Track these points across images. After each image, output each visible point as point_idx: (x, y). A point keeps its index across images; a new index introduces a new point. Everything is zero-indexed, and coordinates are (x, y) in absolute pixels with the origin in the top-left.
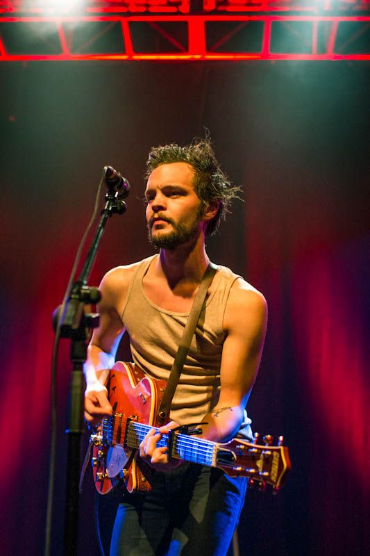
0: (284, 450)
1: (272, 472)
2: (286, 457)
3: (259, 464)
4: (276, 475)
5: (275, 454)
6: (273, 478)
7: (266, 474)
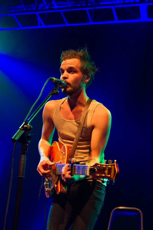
0: (116, 165)
1: (112, 174)
2: (117, 168)
3: (106, 172)
4: (113, 175)
5: (113, 167)
6: (112, 177)
7: (109, 176)
